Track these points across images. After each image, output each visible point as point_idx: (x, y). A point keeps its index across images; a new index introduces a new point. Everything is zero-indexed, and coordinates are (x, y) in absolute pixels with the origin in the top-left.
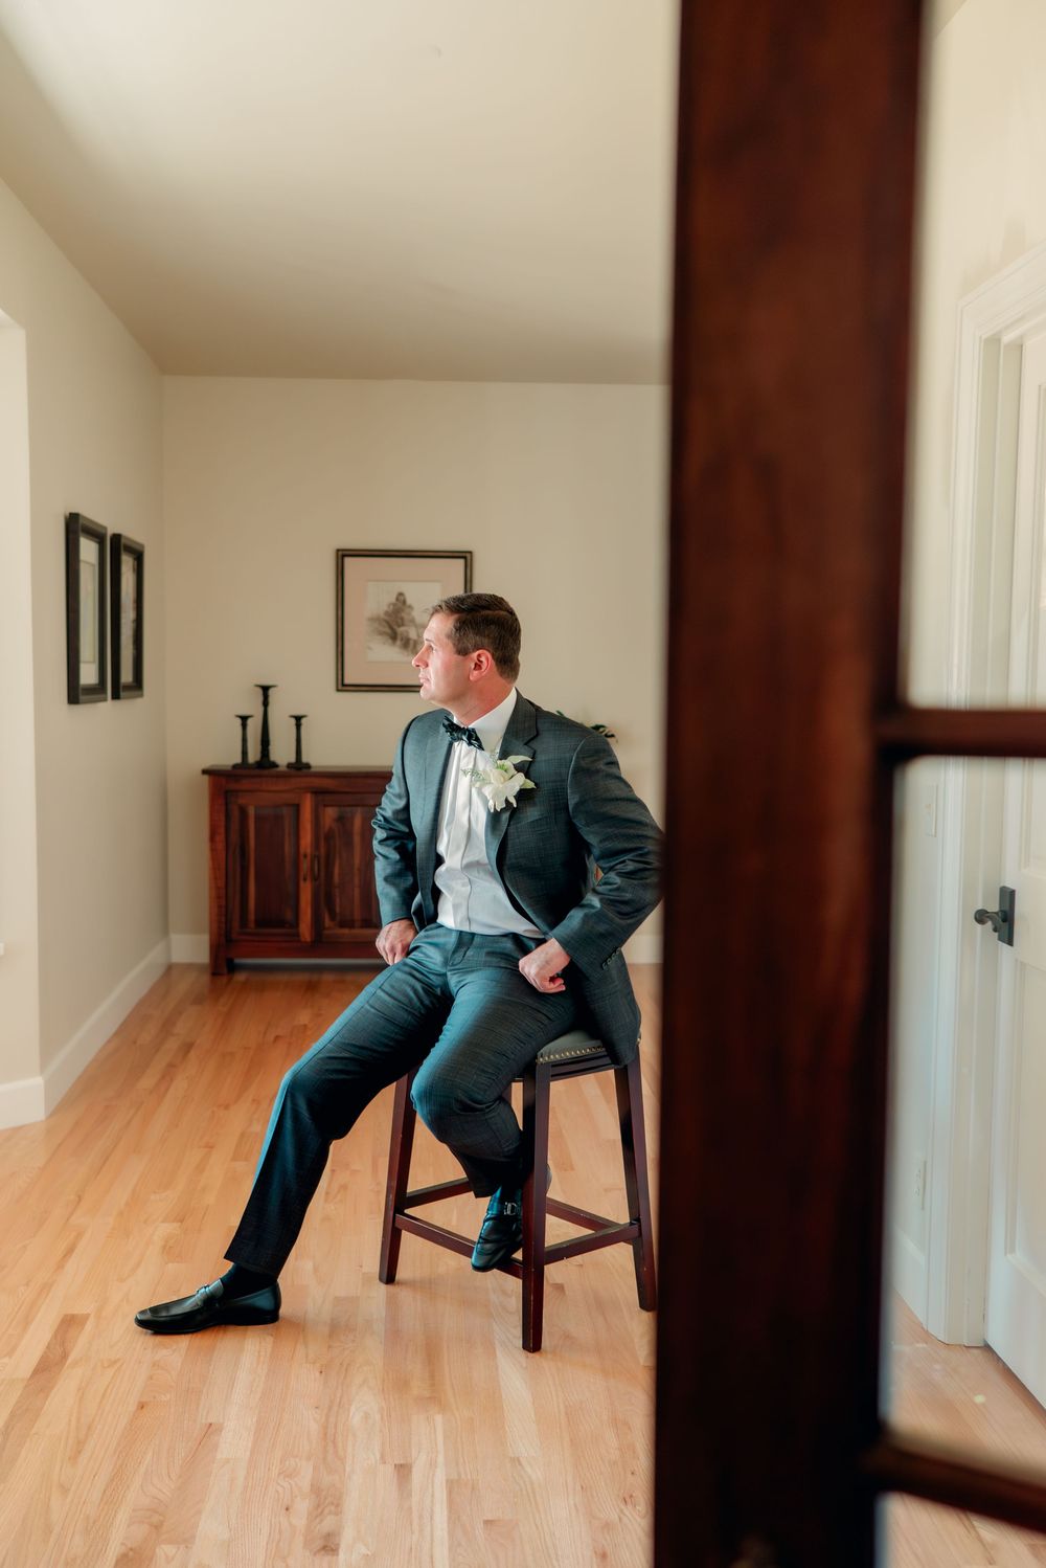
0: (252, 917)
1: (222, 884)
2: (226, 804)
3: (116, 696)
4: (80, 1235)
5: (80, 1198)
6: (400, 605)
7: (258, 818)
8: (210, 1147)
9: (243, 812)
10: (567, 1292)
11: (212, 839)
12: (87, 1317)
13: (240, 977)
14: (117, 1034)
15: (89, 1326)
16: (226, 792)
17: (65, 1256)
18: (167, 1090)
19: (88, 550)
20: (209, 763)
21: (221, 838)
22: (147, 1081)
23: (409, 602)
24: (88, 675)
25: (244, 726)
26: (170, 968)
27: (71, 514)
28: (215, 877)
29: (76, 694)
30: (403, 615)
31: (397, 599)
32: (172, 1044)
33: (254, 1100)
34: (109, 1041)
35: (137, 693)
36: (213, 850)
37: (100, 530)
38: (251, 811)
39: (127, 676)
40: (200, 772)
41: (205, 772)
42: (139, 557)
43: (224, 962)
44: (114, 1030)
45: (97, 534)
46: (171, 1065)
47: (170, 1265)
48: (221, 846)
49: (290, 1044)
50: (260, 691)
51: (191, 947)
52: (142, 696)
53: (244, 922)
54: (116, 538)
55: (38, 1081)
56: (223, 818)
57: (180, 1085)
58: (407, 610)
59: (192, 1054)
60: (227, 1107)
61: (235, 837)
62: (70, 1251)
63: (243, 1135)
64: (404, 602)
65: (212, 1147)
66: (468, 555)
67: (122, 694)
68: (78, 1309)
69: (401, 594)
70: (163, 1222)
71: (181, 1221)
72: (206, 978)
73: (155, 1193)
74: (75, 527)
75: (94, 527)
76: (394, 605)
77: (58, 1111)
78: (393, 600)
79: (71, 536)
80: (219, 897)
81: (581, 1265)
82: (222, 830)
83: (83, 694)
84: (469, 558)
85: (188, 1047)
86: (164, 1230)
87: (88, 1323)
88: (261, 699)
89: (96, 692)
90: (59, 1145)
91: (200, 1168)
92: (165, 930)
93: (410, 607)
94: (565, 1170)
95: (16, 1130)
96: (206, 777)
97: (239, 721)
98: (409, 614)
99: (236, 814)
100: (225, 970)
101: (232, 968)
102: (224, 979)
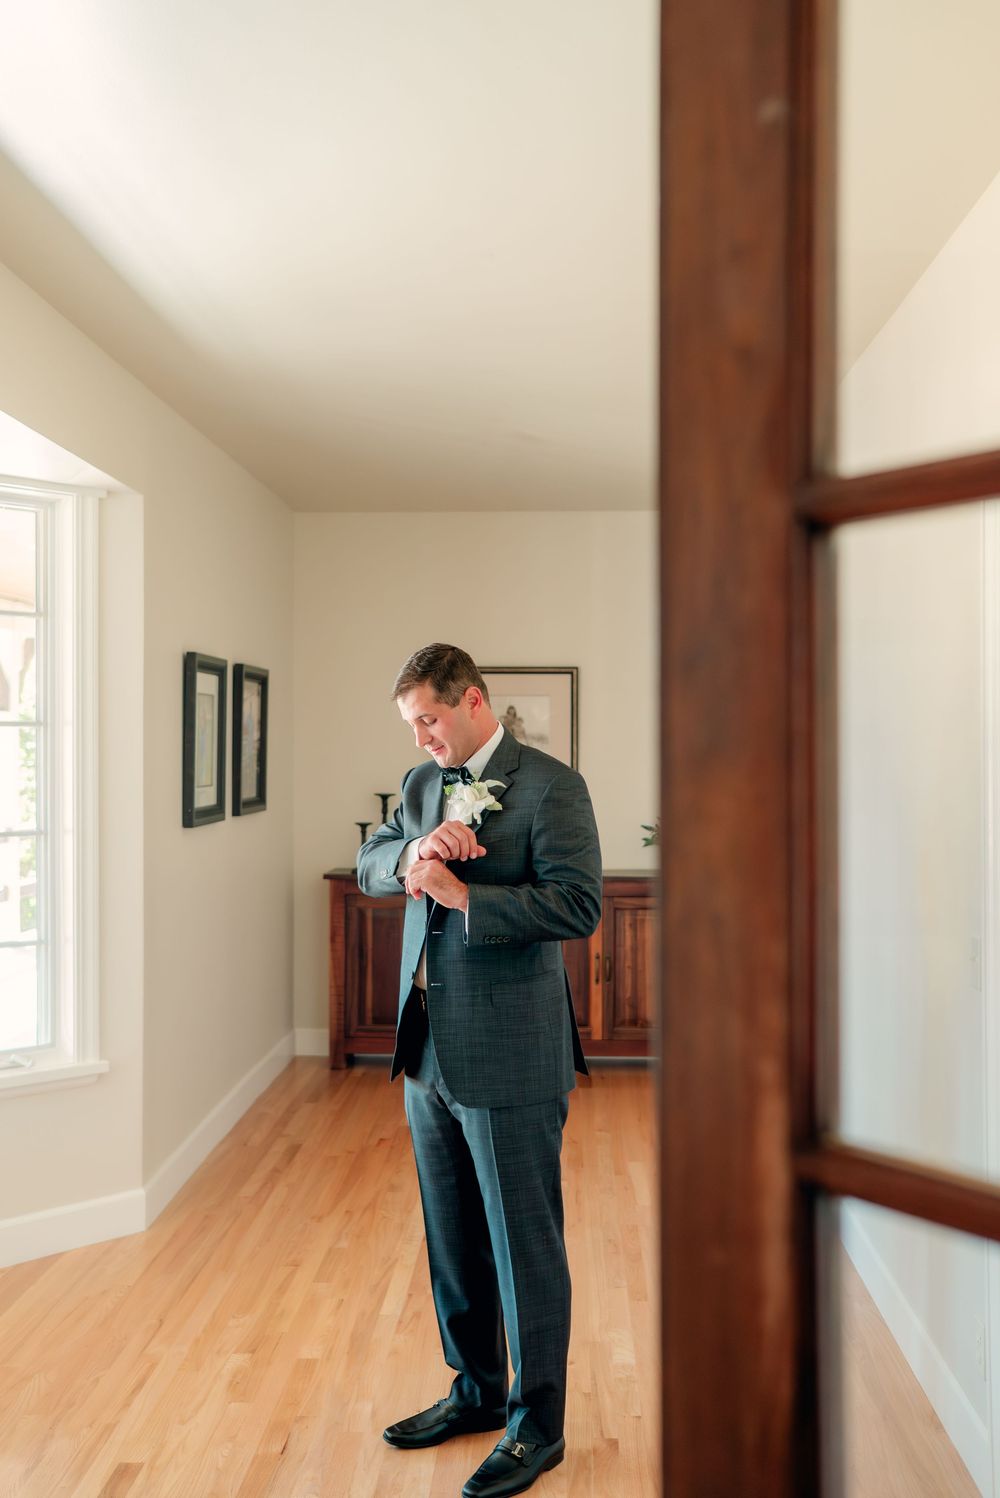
0: (369, 1015)
1: (341, 982)
2: (346, 907)
3: (236, 812)
4: (153, 1367)
5: (161, 1322)
6: (510, 717)
7: (376, 921)
8: (296, 1265)
9: (362, 914)
10: (620, 1450)
11: (333, 939)
12: (141, 1465)
13: (358, 1071)
14: (231, 1134)
15: (140, 1479)
16: (346, 895)
17: (133, 1392)
18: (267, 1197)
19: (206, 683)
20: (328, 869)
21: (340, 939)
22: (250, 1189)
23: (519, 715)
24: (205, 798)
25: (364, 833)
26: (294, 1062)
27: (188, 653)
28: (335, 977)
29: (192, 817)
30: (514, 727)
31: (508, 713)
32: (280, 1147)
33: (347, 1212)
34: (222, 1142)
35: (261, 807)
36: (333, 950)
37: (218, 663)
38: (369, 914)
39: (249, 791)
40: (321, 877)
41: (326, 877)
42: (262, 680)
43: (344, 1056)
44: (229, 1130)
45: (216, 668)
46: (276, 1171)
47: (233, 1404)
48: (340, 946)
49: (392, 1147)
50: (380, 799)
51: (313, 1040)
52: (265, 809)
53: (362, 1019)
54: (238, 669)
55: (140, 1193)
56: (343, 920)
57: (281, 1190)
58: (517, 722)
59: (298, 1157)
60: (320, 1219)
61: (354, 939)
62: (140, 1385)
63: (330, 1251)
64: (515, 715)
65: (297, 1266)
66: (575, 672)
67: (242, 810)
68: (133, 1459)
69: (511, 708)
70: (235, 1352)
71: (253, 1352)
72: (327, 1071)
73: (234, 1317)
74: (192, 664)
75: (211, 661)
76: (505, 717)
77: (158, 1222)
78: (505, 713)
79: (188, 673)
80: (338, 995)
81: (639, 1417)
82: (342, 932)
83: (197, 817)
84: (575, 673)
85: (293, 1151)
86: (236, 1361)
87: (140, 1476)
88: (380, 806)
89: (214, 813)
90: (155, 1259)
91: (282, 1289)
92: (290, 1024)
93: (520, 720)
94: (639, 1300)
95: (118, 1241)
96: (327, 882)
97: (359, 828)
98: (520, 726)
99: (355, 916)
100: (344, 1065)
101: (351, 1062)
102: (342, 1074)
